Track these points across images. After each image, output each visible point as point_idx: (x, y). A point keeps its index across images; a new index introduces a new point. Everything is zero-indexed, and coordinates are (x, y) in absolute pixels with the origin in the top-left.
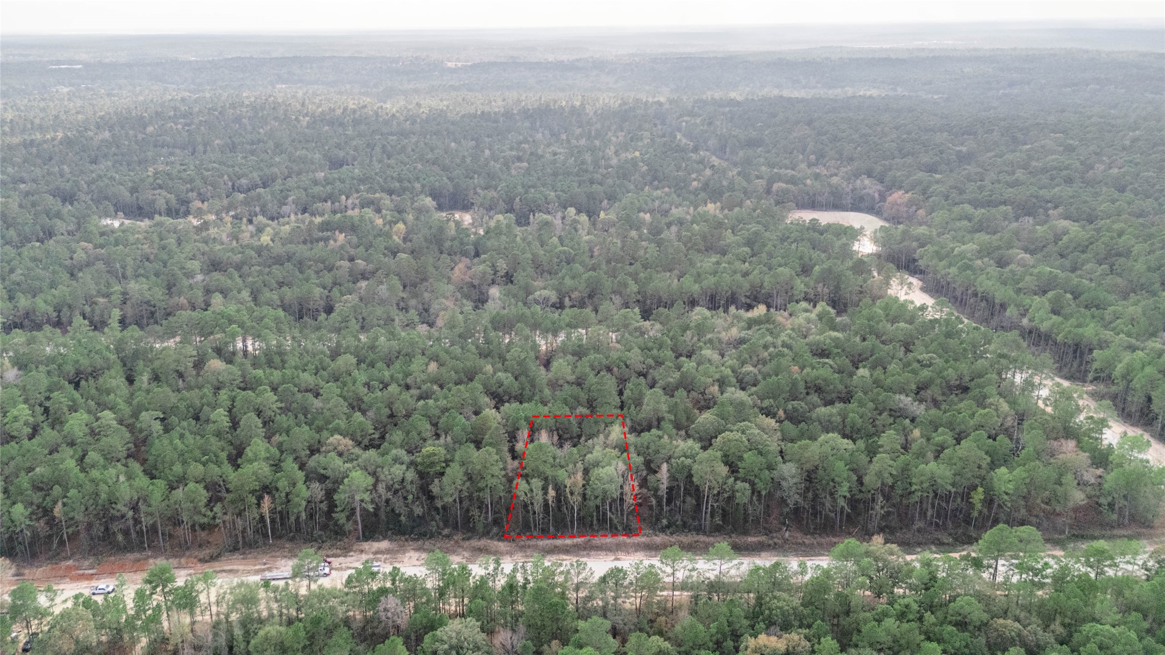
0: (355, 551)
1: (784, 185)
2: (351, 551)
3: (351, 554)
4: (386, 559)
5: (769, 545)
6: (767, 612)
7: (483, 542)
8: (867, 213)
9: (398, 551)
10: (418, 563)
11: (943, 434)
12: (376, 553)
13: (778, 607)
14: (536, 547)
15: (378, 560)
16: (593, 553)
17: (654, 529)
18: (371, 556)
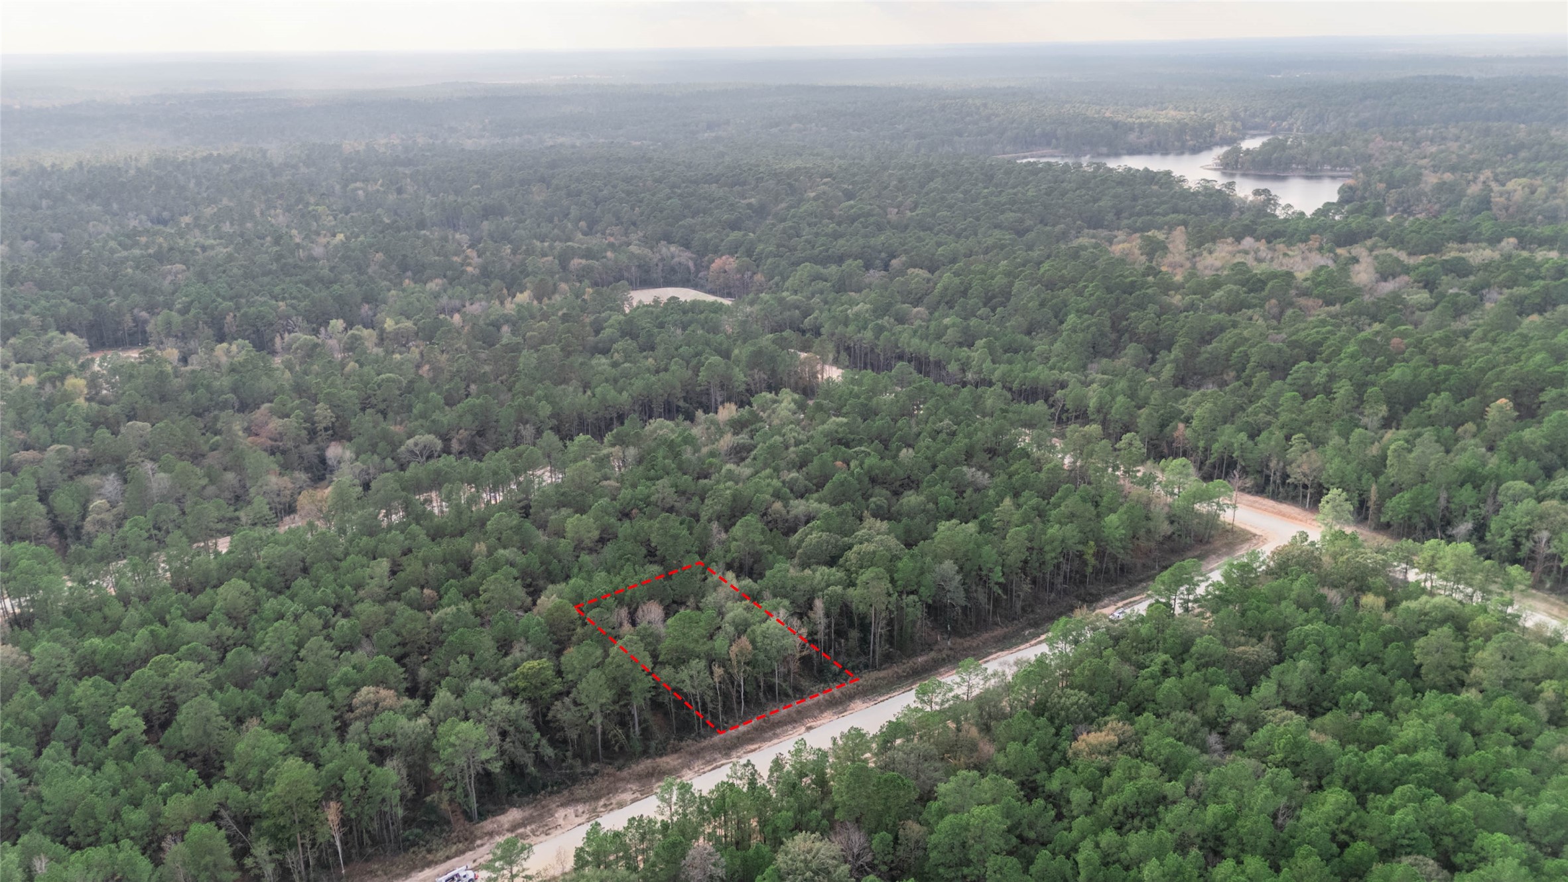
0: (481, 838)
1: (584, 262)
2: (476, 838)
3: (479, 842)
4: (533, 832)
5: (944, 660)
6: (1063, 713)
7: (645, 764)
8: (683, 286)
9: (541, 816)
10: (580, 820)
11: (1029, 499)
12: (513, 829)
13: (1072, 705)
14: (714, 748)
15: (524, 836)
16: (778, 731)
17: (826, 682)
18: (509, 835)
